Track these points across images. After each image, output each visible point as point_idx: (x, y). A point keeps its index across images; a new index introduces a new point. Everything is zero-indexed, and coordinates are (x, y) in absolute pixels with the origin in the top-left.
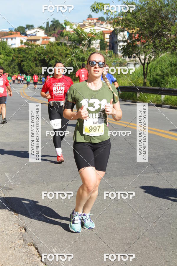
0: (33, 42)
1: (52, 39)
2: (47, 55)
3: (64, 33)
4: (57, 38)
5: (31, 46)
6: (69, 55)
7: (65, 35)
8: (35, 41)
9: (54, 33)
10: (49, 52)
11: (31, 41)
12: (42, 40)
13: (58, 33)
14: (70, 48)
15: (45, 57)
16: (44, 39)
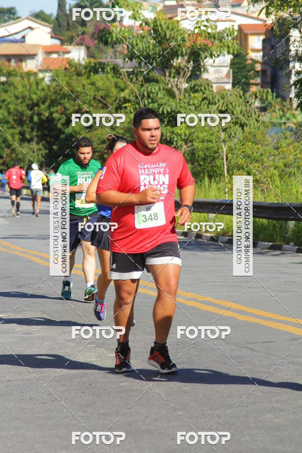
0: (13, 63)
1: (78, 54)
2: (60, 104)
3: (114, 35)
4: (93, 49)
5: (9, 74)
6: (127, 105)
7: (114, 39)
8: (21, 58)
9: (83, 33)
10: (65, 96)
11: (9, 61)
12: (44, 56)
13: (94, 34)
14: (131, 81)
15: (53, 109)
16: (48, 53)
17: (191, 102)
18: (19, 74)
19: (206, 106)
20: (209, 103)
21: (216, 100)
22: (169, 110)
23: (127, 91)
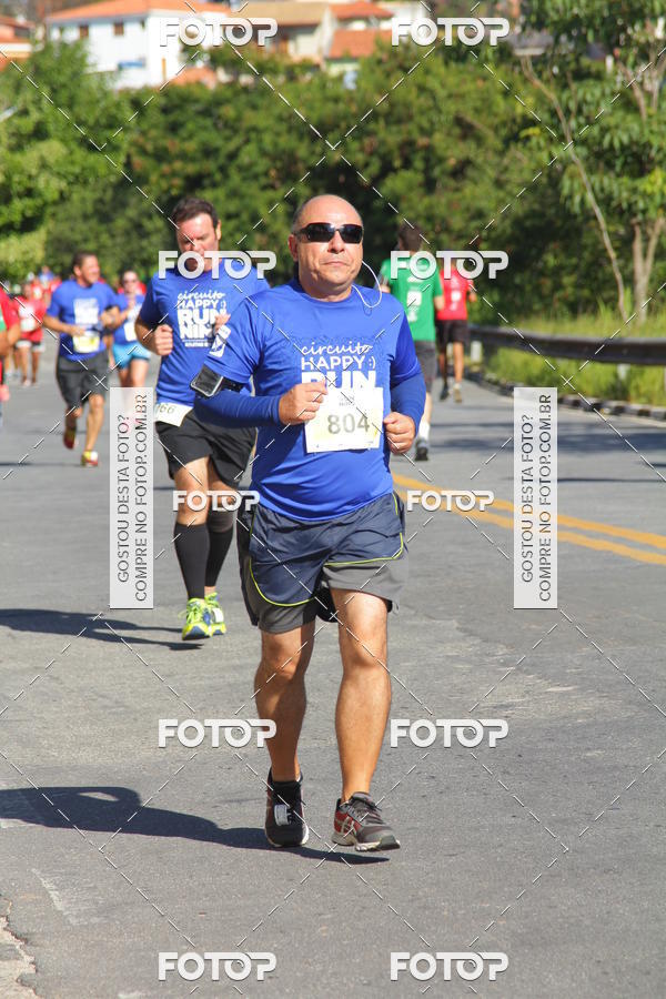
5: (259, 71)
6: (530, 131)
8: (288, 33)
10: (378, 116)
12: (337, 26)
14: (538, 76)
16: (345, 19)
18: (281, 68)
22: (625, 139)
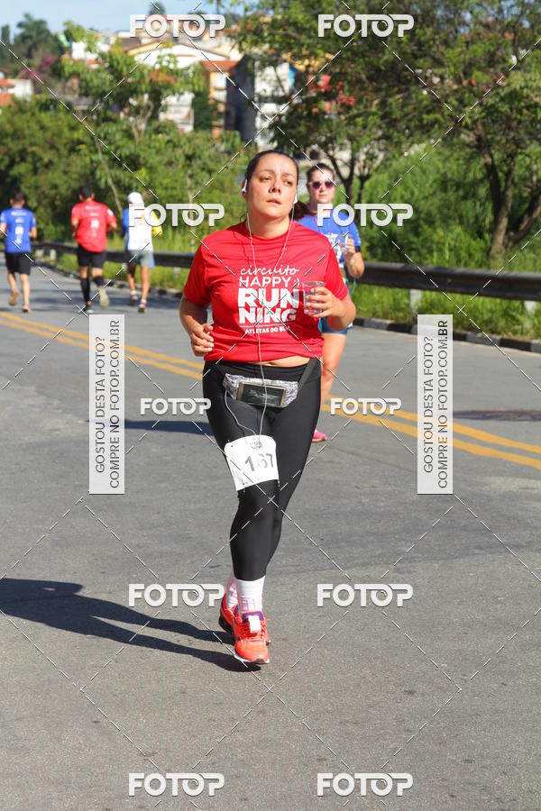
1: (22, 89)
3: (66, 68)
4: (39, 83)
6: (82, 147)
9: (29, 66)
13: (41, 66)
17: (152, 145)
19: (170, 150)
20: (175, 146)
21: (182, 143)
23: (81, 131)
